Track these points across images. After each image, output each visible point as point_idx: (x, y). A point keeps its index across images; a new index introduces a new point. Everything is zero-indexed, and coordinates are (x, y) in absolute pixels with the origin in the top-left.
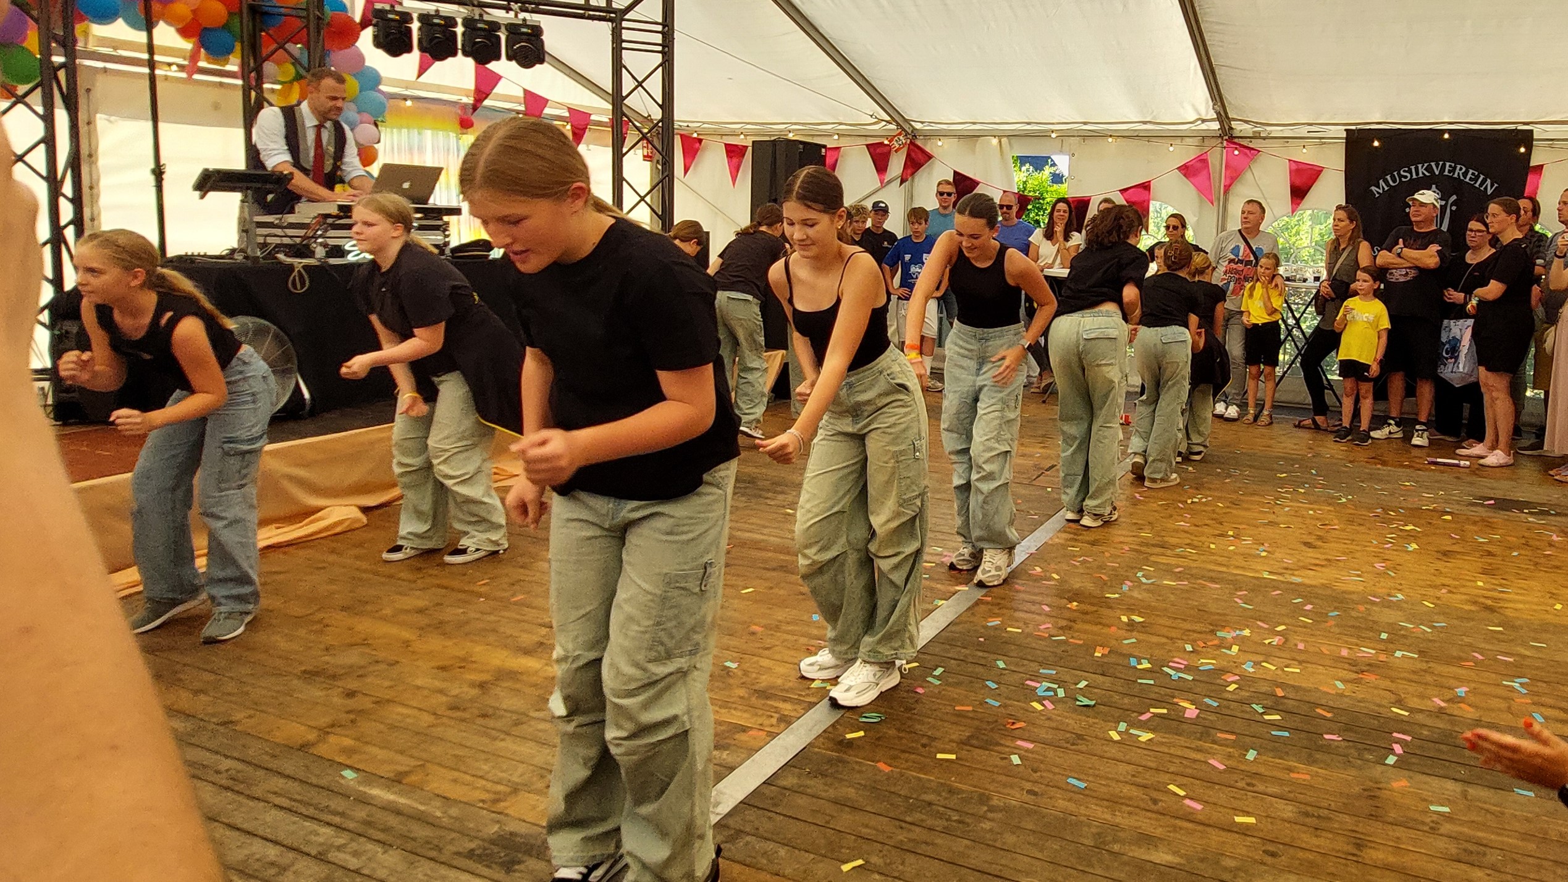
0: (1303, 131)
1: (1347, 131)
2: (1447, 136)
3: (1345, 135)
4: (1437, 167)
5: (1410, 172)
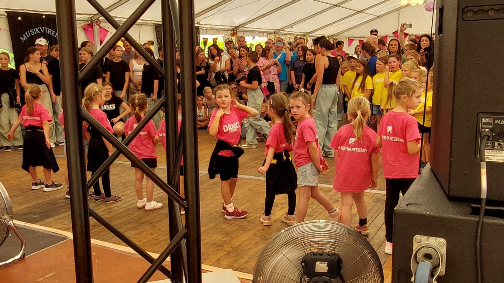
1: (6, 12)
2: (44, 17)
3: (6, 14)
4: (42, 29)
5: (34, 31)
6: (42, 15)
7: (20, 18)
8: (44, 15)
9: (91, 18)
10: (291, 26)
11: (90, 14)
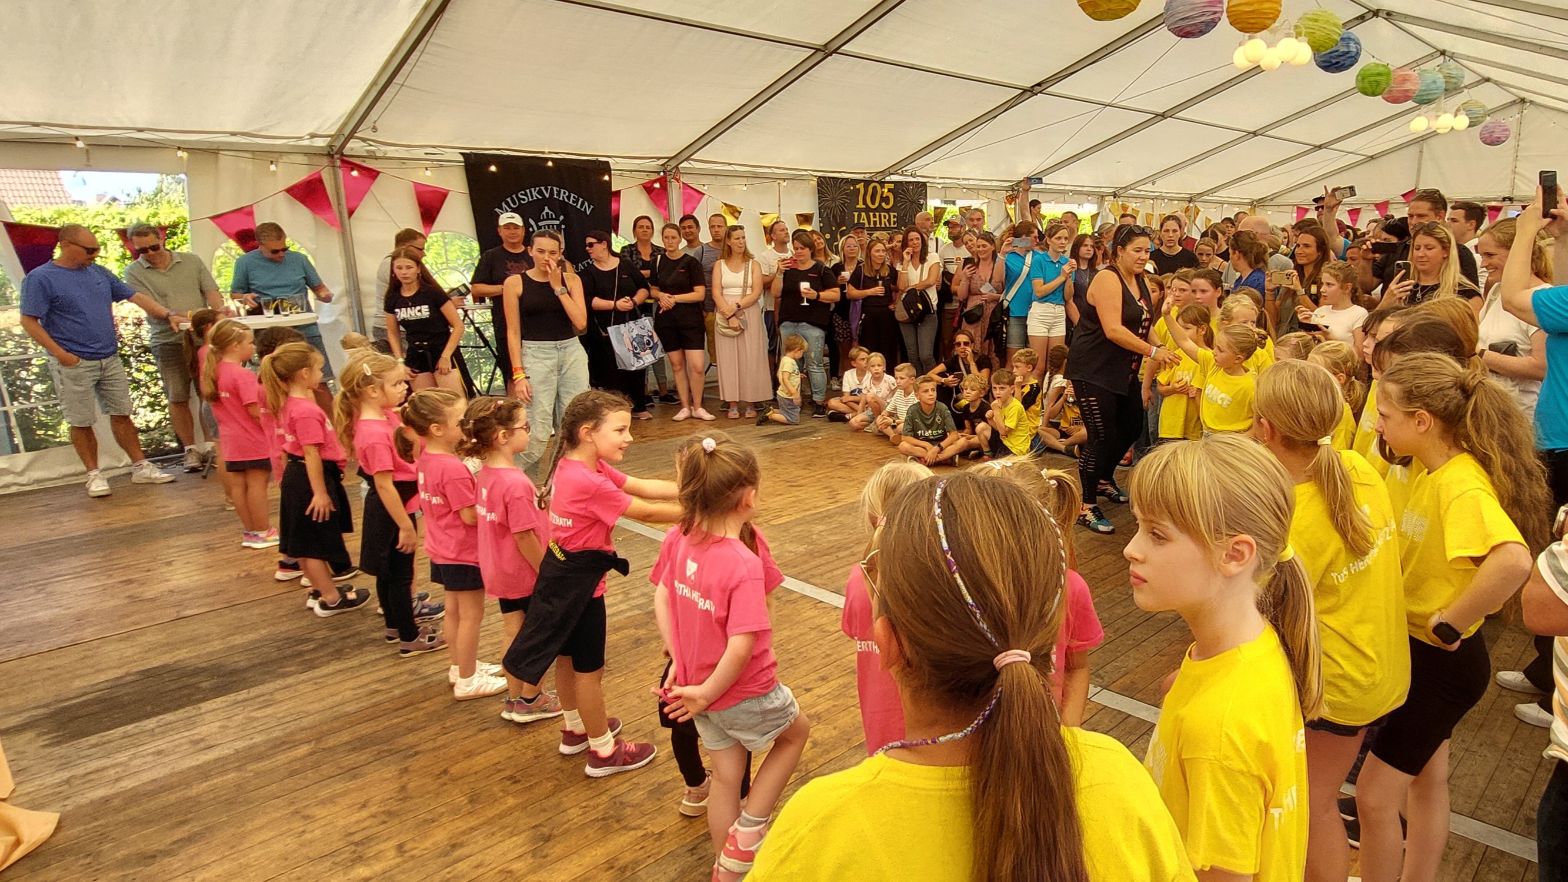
0: (420, 153)
1: (462, 154)
2: (550, 164)
3: (461, 159)
4: (546, 190)
5: (526, 195)
6: (547, 159)
7: (493, 168)
8: (552, 159)
9: (663, 165)
10: (1152, 179)
11: (659, 158)
